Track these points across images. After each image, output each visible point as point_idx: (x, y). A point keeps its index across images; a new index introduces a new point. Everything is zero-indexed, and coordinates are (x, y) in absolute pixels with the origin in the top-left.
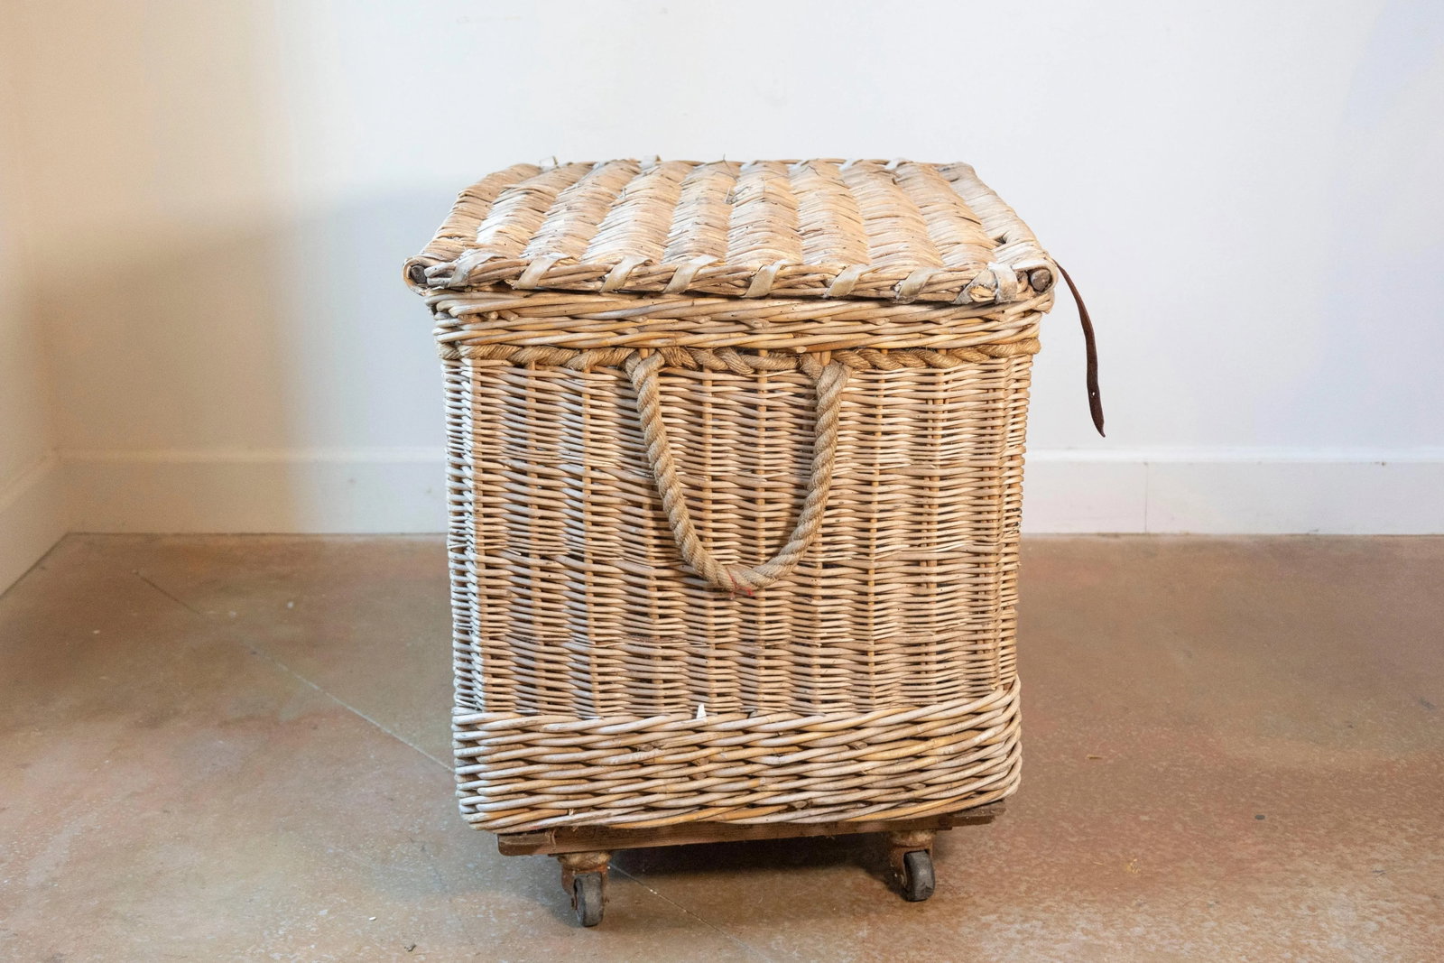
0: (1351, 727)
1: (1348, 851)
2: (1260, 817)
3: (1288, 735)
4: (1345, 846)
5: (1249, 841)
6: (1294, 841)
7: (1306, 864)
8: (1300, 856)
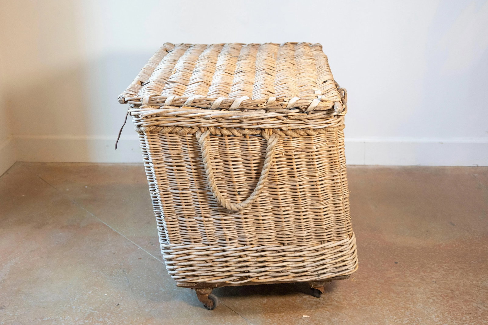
0: (428, 232)
1: (424, 275)
2: (396, 263)
3: (407, 234)
4: (424, 273)
5: (392, 271)
6: (407, 271)
7: (411, 279)
8: (408, 276)
